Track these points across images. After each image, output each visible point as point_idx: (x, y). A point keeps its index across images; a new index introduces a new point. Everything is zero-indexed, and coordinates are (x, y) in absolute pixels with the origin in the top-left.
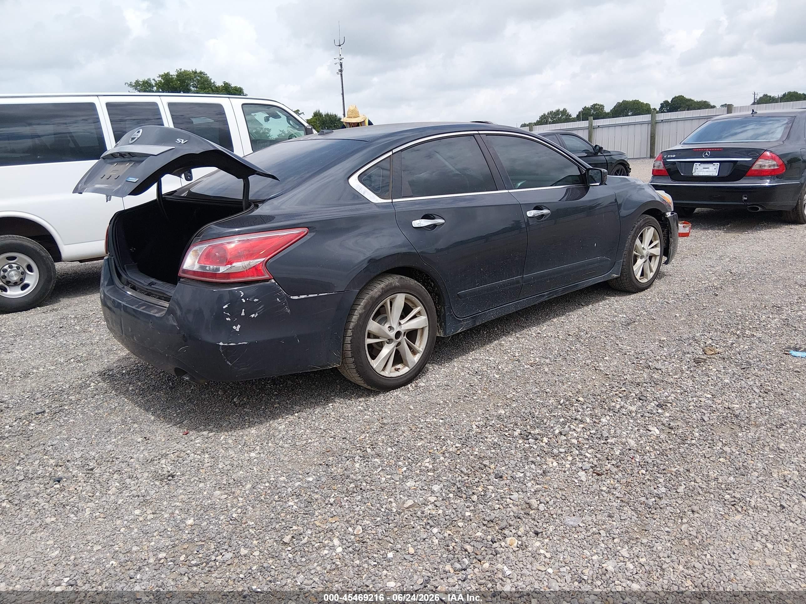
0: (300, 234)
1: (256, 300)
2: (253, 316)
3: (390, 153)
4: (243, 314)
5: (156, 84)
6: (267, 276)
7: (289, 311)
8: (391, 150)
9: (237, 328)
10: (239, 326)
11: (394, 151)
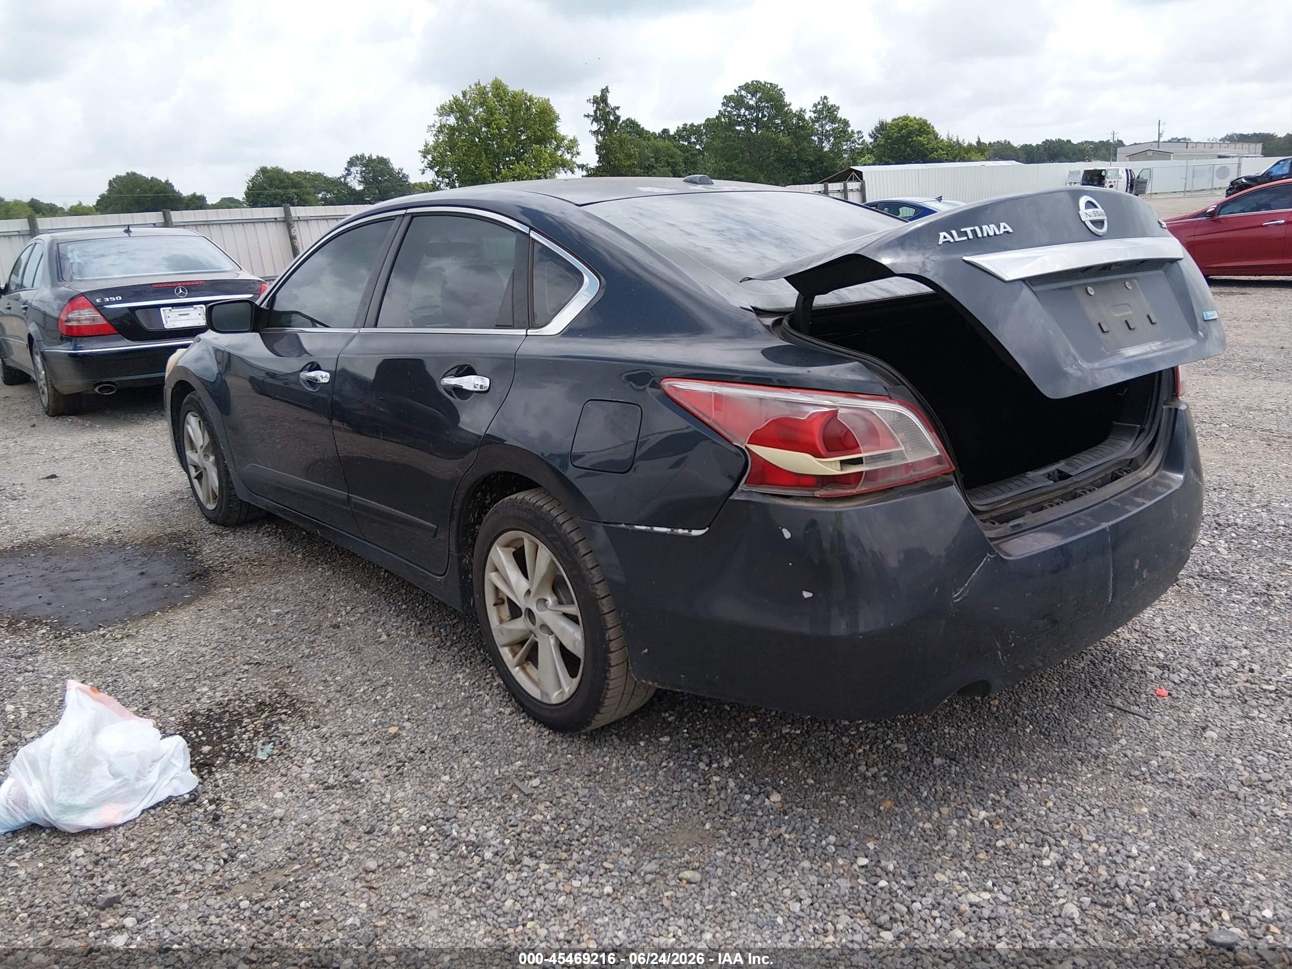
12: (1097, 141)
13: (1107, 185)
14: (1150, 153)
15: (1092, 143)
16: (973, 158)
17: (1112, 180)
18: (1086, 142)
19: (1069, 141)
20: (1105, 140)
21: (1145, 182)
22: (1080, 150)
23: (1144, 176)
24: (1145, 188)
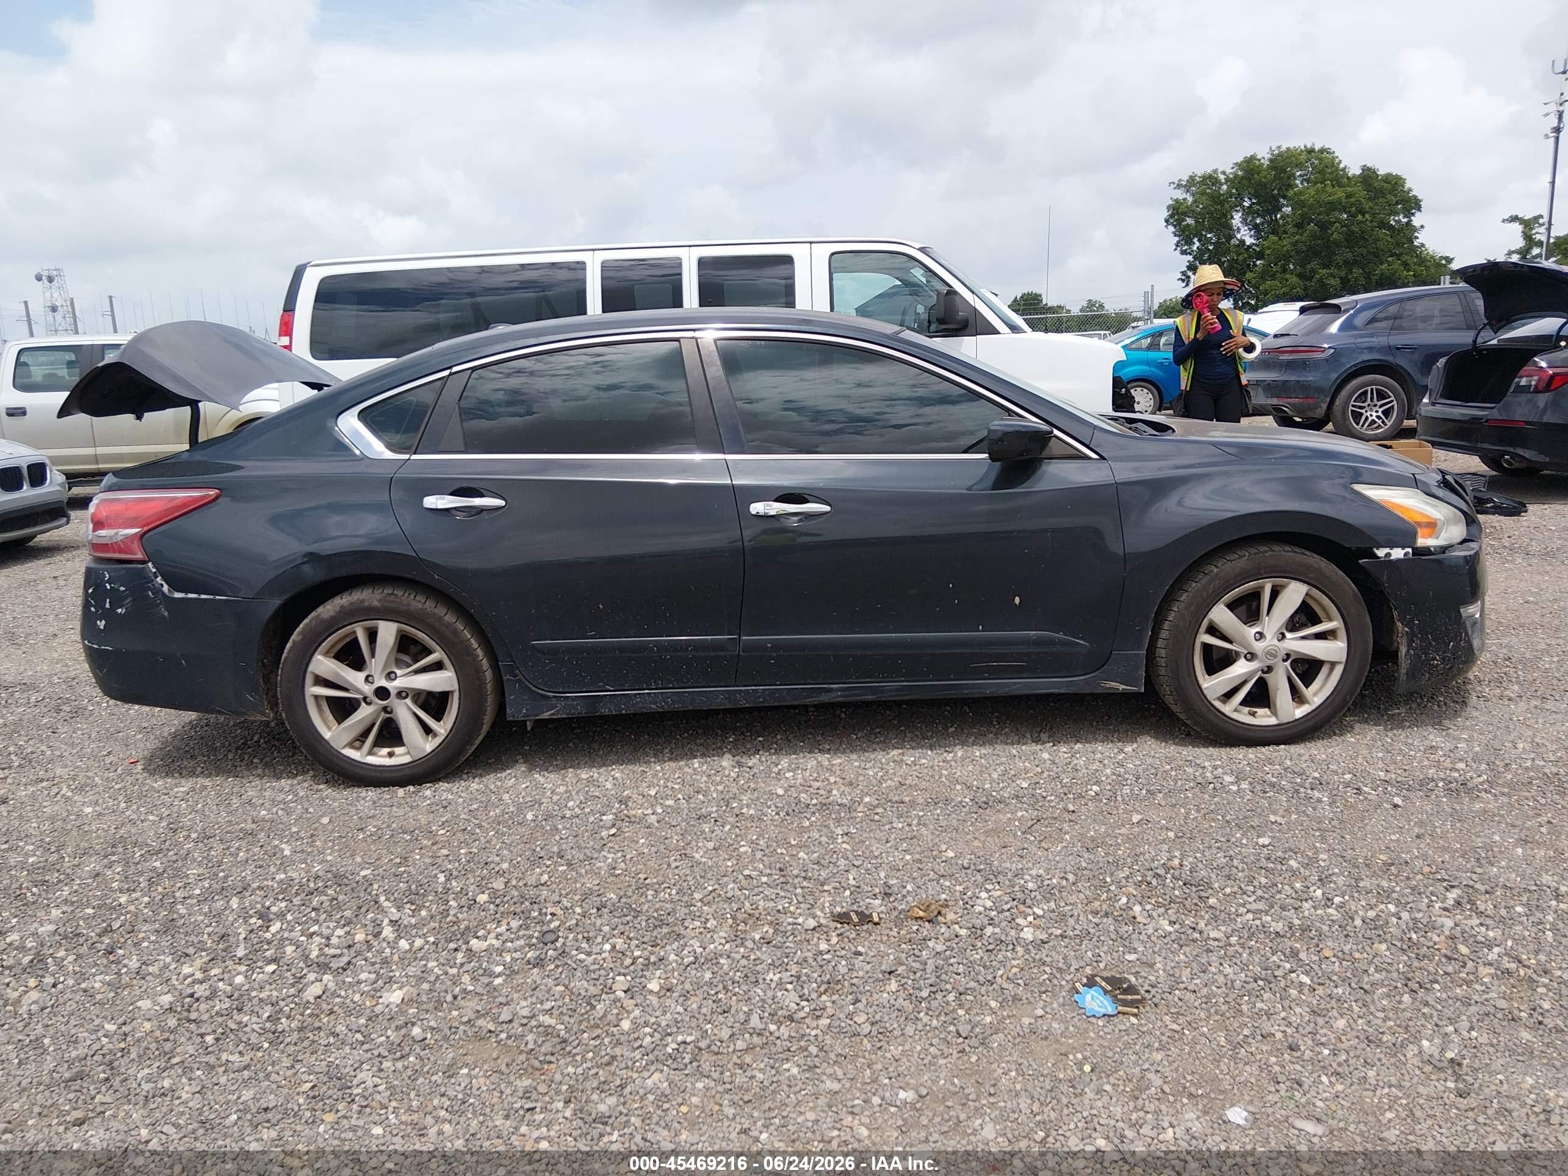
0: (205, 497)
1: (122, 589)
2: (119, 611)
3: (446, 373)
4: (108, 606)
5: (1227, 180)
6: (140, 556)
7: (166, 614)
8: (450, 368)
9: (101, 624)
10: (103, 622)
11: (455, 369)
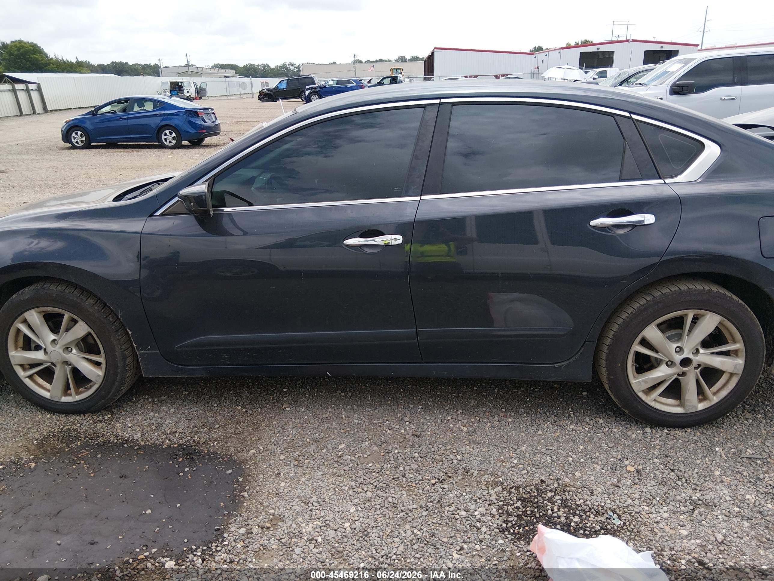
12: (143, 64)
13: (185, 91)
14: (190, 73)
15: (140, 65)
16: (82, 71)
17: (188, 88)
18: (137, 64)
19: (127, 63)
20: (148, 64)
21: (204, 90)
22: (135, 69)
23: (203, 87)
24: (205, 93)
